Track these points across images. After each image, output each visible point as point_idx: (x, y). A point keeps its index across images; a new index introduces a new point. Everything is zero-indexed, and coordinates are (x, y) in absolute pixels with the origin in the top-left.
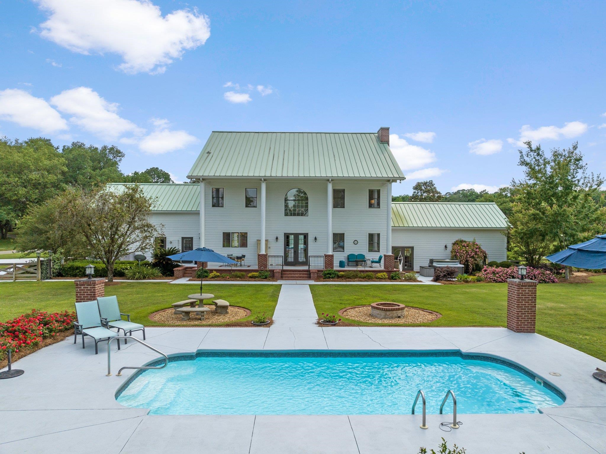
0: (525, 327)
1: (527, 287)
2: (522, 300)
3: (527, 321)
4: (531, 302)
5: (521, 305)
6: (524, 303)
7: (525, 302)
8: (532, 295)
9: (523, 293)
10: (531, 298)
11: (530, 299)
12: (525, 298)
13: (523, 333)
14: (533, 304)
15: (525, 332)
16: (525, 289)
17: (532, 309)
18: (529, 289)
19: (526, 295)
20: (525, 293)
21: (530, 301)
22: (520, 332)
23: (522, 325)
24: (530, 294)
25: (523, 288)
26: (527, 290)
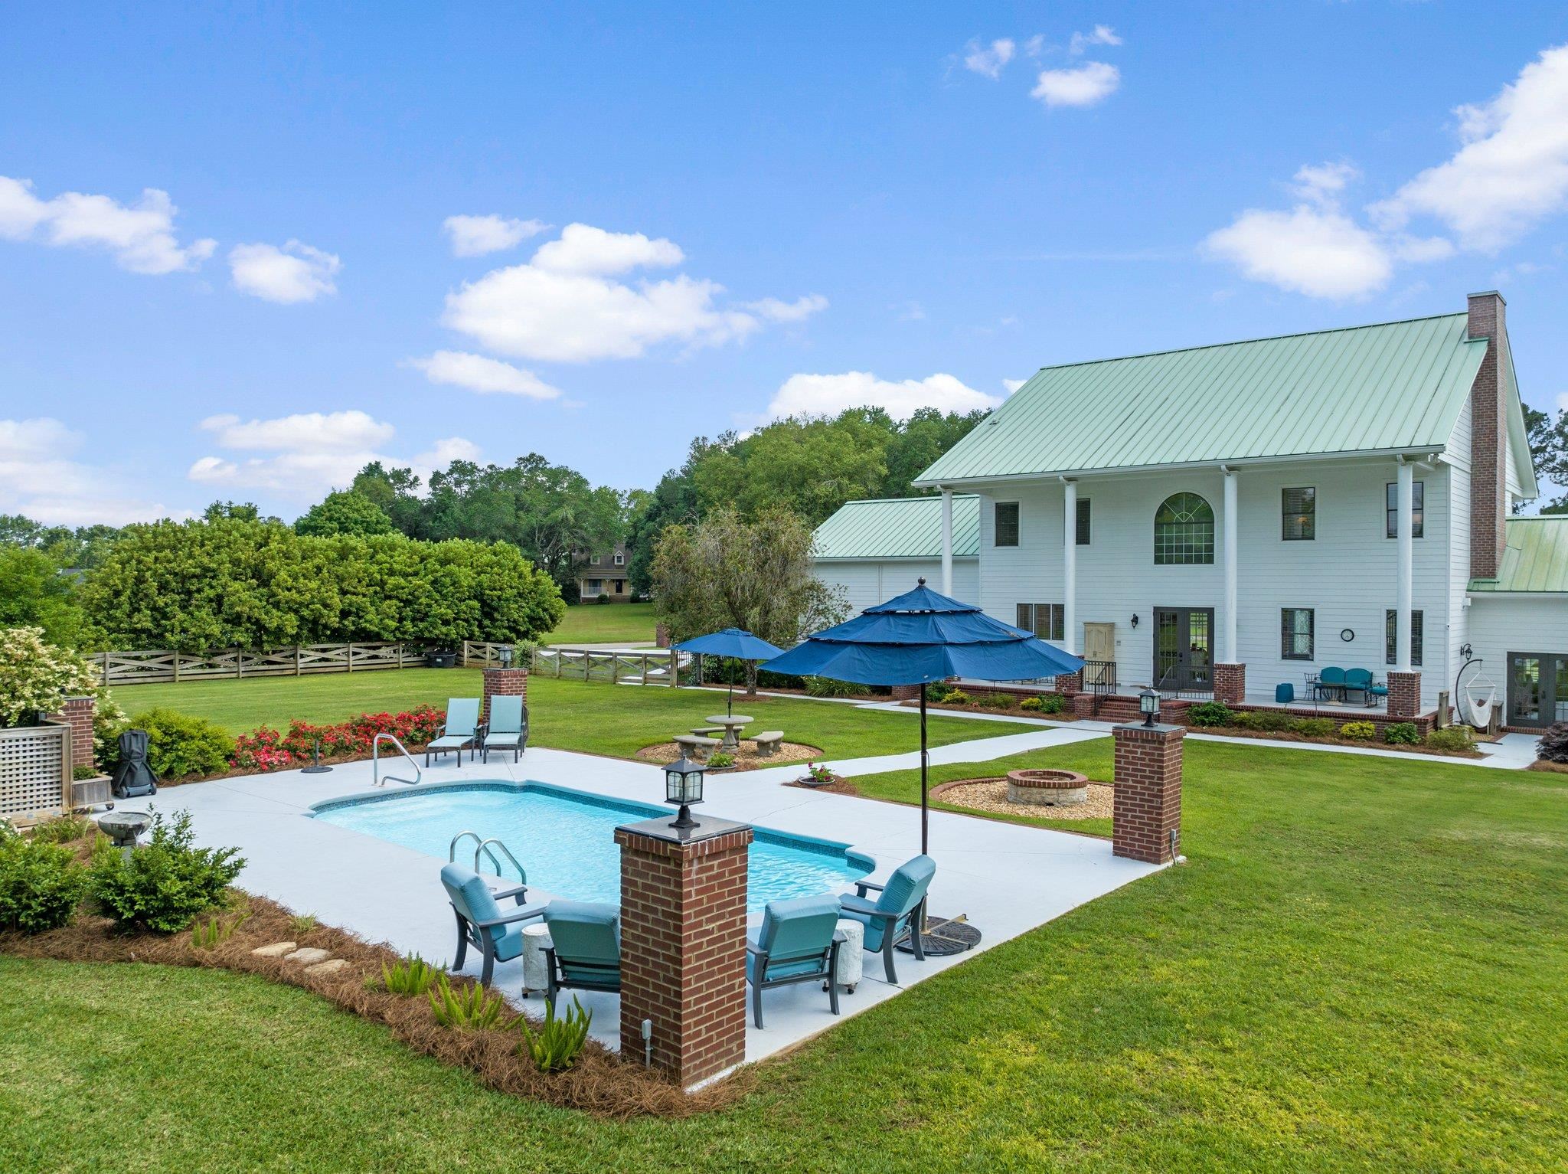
0: (1134, 846)
1: (1139, 744)
2: (1126, 774)
3: (1139, 829)
4: (1150, 783)
5: (1125, 786)
6: (1131, 783)
7: (1134, 781)
8: (1153, 766)
9: (1128, 757)
10: (1150, 772)
11: (1147, 773)
12: (1133, 770)
13: (1129, 859)
14: (1156, 788)
15: (1134, 858)
16: (1134, 746)
17: (1152, 801)
18: (1144, 748)
19: (1137, 764)
20: (1133, 758)
21: (1147, 781)
22: (1122, 855)
23: (1126, 838)
24: (1147, 762)
25: (1128, 746)
26: (1139, 751)
